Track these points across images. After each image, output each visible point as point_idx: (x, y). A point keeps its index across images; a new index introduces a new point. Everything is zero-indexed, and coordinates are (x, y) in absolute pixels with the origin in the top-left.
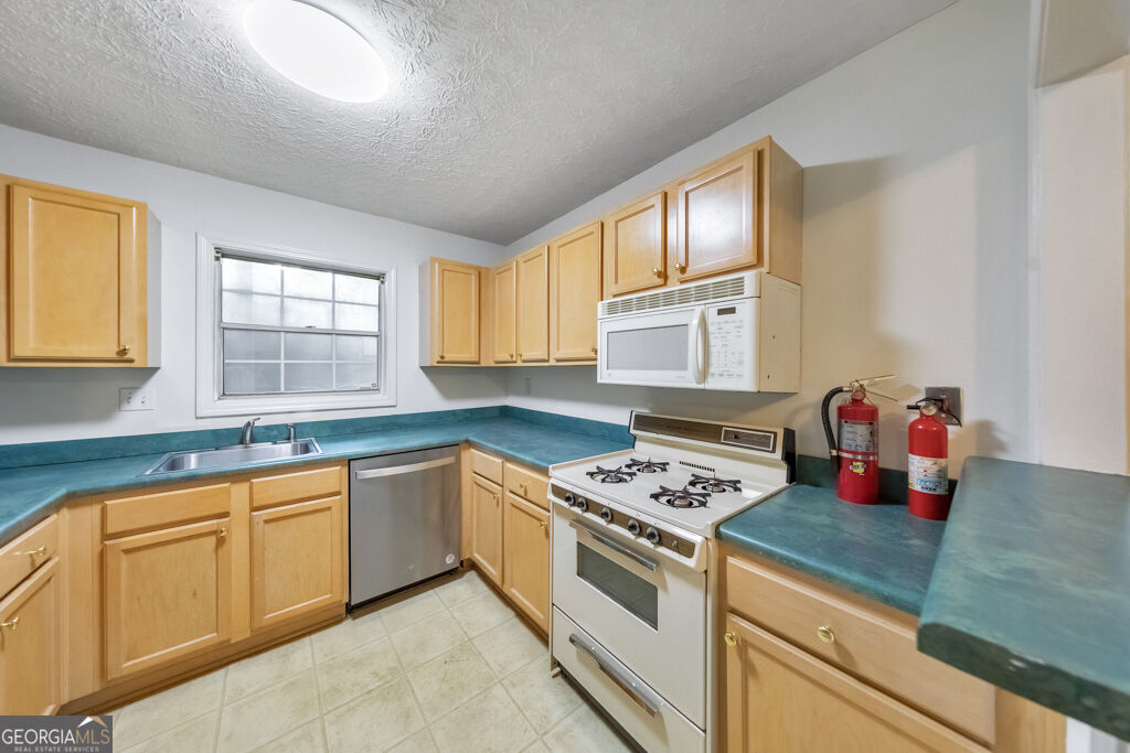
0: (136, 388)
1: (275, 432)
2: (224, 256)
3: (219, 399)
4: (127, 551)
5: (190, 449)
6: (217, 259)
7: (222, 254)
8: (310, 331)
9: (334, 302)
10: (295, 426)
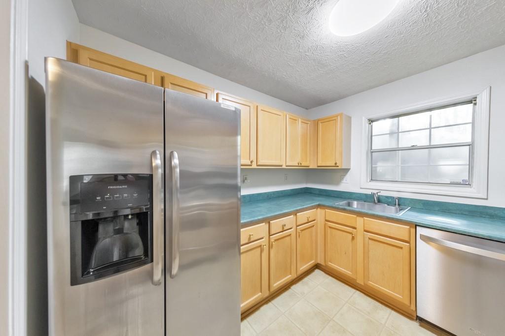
0: (345, 175)
1: (390, 200)
2: (372, 121)
3: (370, 181)
4: (330, 227)
5: (355, 199)
6: (370, 123)
7: (371, 121)
8: (413, 148)
9: (430, 128)
10: (399, 199)
